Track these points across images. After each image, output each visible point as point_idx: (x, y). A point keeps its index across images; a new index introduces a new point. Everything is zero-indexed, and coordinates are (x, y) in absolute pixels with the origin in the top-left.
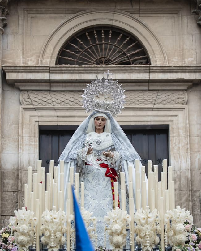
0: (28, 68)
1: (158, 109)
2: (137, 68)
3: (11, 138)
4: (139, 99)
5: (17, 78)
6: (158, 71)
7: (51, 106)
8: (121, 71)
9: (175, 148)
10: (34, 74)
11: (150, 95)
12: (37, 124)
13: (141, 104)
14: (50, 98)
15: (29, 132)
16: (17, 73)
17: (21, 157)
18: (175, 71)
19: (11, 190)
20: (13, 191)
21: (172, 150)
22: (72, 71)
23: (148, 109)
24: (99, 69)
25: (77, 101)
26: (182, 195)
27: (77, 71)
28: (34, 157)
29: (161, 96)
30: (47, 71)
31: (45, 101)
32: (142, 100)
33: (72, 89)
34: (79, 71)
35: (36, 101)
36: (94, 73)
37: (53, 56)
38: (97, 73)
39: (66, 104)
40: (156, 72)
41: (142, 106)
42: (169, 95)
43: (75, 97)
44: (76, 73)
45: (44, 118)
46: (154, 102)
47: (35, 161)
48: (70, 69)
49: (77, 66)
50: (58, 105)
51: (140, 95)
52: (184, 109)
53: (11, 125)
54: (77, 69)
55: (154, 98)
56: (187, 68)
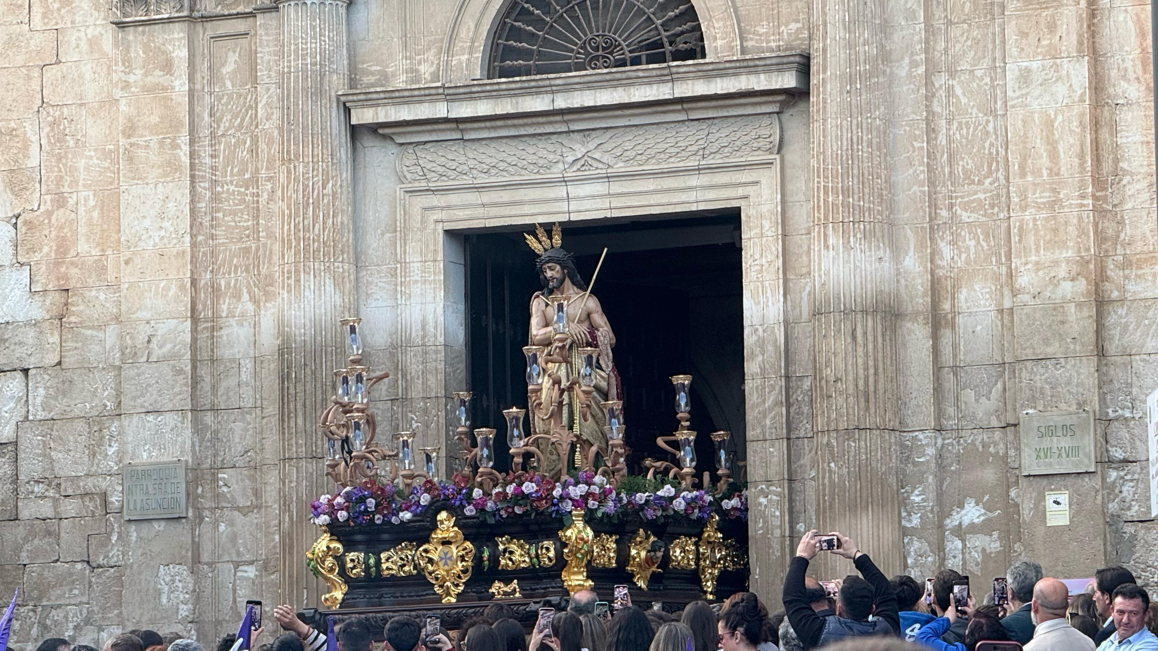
0: (397, 94)
1: (711, 169)
2: (641, 74)
3: (383, 267)
4: (667, 146)
5: (375, 121)
6: (691, 75)
7: (467, 180)
8: (606, 84)
9: (753, 269)
10: (412, 106)
11: (691, 133)
12: (440, 228)
13: (672, 160)
14: (463, 159)
15: (421, 251)
16: (374, 109)
17: (403, 315)
18: (731, 71)
19: (387, 396)
20: (392, 400)
21: (747, 273)
22: (494, 93)
23: (687, 171)
24: (553, 82)
25: (525, 162)
26: (767, 390)
27: (506, 93)
28: (435, 311)
29: (718, 135)
30: (439, 97)
31: (454, 168)
32: (672, 150)
33: (513, 132)
34: (512, 92)
35: (433, 169)
36: (546, 92)
37: (476, 44)
38: (553, 92)
39: (502, 173)
40: (688, 79)
41: (675, 163)
42: (736, 129)
43: (519, 153)
44: (505, 96)
45: (456, 212)
46: (701, 152)
47: (436, 322)
48: (488, 88)
49: (503, 80)
50: (483, 175)
51: (669, 135)
52: (772, 163)
53: (383, 234)
54: (504, 87)
55: (700, 142)
56: (757, 63)
